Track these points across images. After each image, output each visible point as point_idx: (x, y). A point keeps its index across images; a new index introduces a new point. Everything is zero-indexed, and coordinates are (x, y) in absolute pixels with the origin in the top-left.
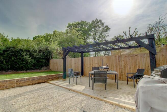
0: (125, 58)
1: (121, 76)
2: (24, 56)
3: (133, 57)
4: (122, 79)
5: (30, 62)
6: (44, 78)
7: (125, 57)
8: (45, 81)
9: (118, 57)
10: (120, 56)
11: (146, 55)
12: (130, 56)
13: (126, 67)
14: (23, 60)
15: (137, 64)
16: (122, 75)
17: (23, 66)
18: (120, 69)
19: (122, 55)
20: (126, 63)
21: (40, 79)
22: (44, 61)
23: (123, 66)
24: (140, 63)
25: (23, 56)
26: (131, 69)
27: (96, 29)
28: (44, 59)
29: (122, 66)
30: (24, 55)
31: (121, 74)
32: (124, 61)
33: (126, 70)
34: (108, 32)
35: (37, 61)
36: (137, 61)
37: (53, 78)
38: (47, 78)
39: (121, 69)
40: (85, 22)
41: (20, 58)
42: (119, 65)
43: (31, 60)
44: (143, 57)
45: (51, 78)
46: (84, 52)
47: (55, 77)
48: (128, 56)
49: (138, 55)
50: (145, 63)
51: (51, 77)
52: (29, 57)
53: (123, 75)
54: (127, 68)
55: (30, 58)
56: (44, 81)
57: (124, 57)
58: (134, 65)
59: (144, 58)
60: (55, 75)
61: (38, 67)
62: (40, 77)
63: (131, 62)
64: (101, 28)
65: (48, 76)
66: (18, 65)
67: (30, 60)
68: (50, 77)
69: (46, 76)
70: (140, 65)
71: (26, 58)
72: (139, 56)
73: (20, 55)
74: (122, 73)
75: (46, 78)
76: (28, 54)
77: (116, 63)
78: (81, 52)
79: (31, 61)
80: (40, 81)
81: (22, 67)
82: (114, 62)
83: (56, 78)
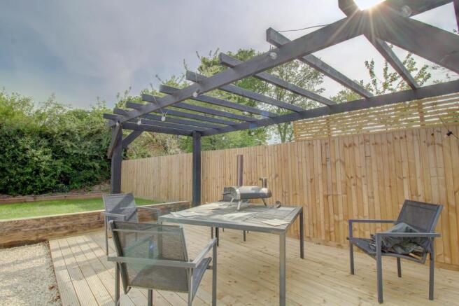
0: (347, 151)
1: (332, 229)
2: (27, 149)
3: (382, 144)
4: (337, 240)
5: (49, 169)
6: (34, 226)
7: (350, 146)
8: (40, 236)
9: (319, 146)
10: (326, 144)
11: (449, 134)
12: (372, 141)
13: (353, 187)
14: (25, 163)
15: (402, 179)
16: (337, 222)
17: (28, 180)
18: (327, 196)
19: (337, 140)
20: (351, 174)
21: (15, 231)
22: (97, 165)
23: (340, 186)
24: (418, 174)
25: (25, 150)
26: (373, 198)
27: (285, 72)
28: (100, 159)
29: (335, 185)
30: (28, 147)
31: (332, 218)
32: (344, 164)
33: (354, 203)
34: (320, 80)
35: (74, 166)
36: (405, 165)
37: (73, 226)
38: (50, 226)
39: (330, 198)
40: (252, 52)
41: (15, 157)
42: (325, 181)
43: (51, 162)
44: (433, 143)
45: (66, 228)
46: (202, 134)
47: (84, 221)
48: (361, 139)
49: (409, 137)
50: (441, 171)
51: (68, 223)
52: (45, 154)
53: (339, 222)
54: (357, 193)
55: (48, 157)
56: (34, 238)
57: (345, 146)
58: (387, 184)
59: (439, 149)
60: (85, 216)
61: (77, 182)
62: (18, 222)
63: (374, 167)
64: (299, 69)
65: (52, 218)
66: (11, 177)
67: (48, 161)
68: (62, 224)
69: (44, 219)
70: (419, 181)
71: (33, 155)
72: (413, 142)
73: (13, 146)
74: (338, 215)
75: (42, 227)
76: (44, 142)
77: (312, 170)
78: (191, 135)
79: (50, 166)
80: (18, 237)
81: (24, 184)
82: (304, 168)
83: (89, 224)
